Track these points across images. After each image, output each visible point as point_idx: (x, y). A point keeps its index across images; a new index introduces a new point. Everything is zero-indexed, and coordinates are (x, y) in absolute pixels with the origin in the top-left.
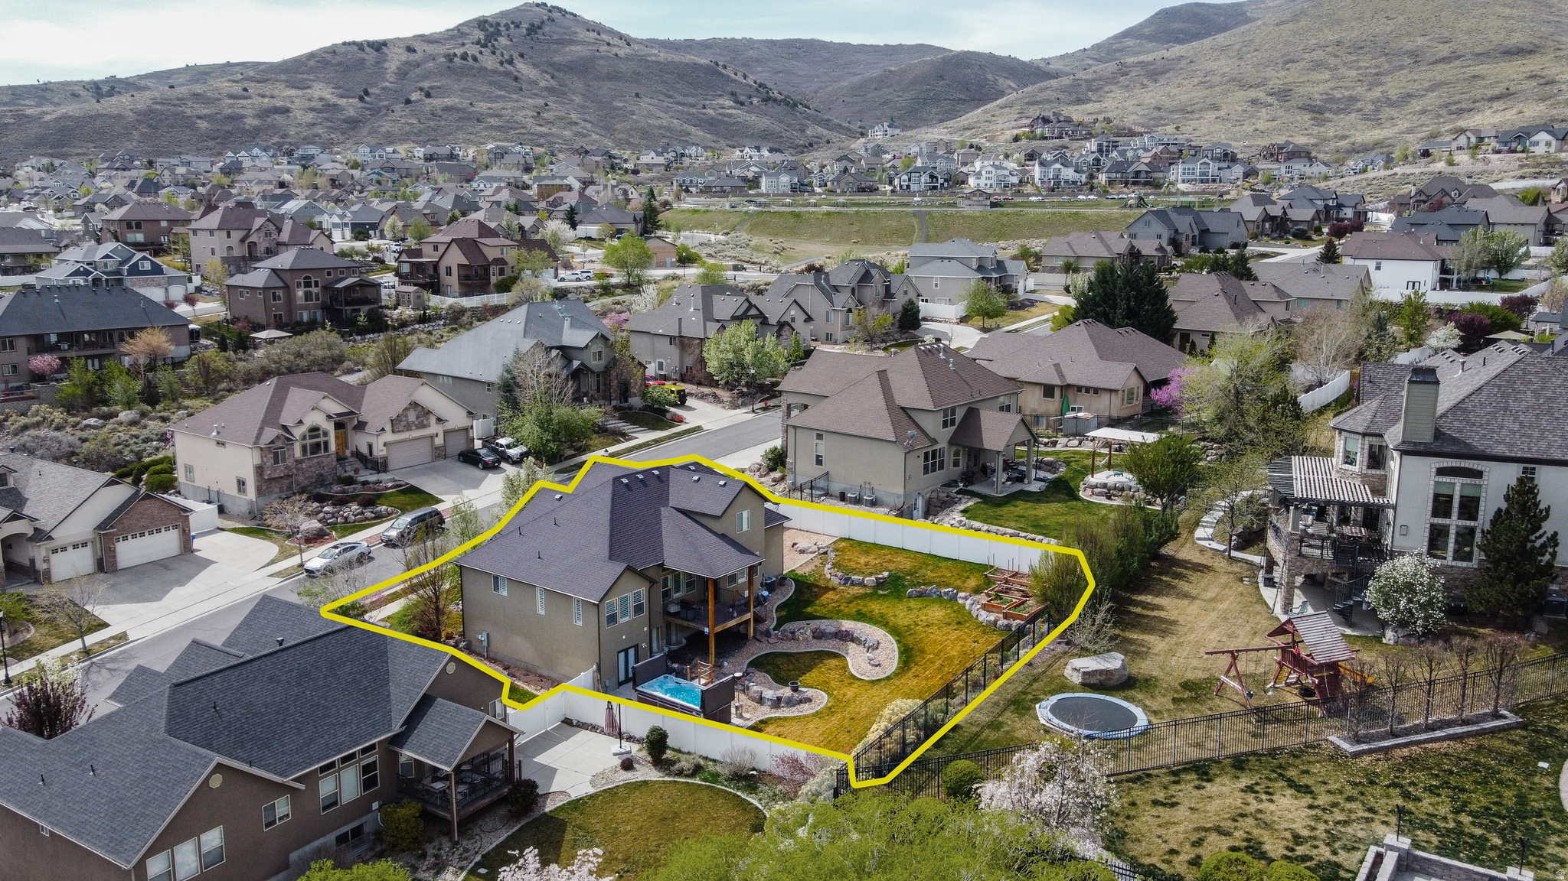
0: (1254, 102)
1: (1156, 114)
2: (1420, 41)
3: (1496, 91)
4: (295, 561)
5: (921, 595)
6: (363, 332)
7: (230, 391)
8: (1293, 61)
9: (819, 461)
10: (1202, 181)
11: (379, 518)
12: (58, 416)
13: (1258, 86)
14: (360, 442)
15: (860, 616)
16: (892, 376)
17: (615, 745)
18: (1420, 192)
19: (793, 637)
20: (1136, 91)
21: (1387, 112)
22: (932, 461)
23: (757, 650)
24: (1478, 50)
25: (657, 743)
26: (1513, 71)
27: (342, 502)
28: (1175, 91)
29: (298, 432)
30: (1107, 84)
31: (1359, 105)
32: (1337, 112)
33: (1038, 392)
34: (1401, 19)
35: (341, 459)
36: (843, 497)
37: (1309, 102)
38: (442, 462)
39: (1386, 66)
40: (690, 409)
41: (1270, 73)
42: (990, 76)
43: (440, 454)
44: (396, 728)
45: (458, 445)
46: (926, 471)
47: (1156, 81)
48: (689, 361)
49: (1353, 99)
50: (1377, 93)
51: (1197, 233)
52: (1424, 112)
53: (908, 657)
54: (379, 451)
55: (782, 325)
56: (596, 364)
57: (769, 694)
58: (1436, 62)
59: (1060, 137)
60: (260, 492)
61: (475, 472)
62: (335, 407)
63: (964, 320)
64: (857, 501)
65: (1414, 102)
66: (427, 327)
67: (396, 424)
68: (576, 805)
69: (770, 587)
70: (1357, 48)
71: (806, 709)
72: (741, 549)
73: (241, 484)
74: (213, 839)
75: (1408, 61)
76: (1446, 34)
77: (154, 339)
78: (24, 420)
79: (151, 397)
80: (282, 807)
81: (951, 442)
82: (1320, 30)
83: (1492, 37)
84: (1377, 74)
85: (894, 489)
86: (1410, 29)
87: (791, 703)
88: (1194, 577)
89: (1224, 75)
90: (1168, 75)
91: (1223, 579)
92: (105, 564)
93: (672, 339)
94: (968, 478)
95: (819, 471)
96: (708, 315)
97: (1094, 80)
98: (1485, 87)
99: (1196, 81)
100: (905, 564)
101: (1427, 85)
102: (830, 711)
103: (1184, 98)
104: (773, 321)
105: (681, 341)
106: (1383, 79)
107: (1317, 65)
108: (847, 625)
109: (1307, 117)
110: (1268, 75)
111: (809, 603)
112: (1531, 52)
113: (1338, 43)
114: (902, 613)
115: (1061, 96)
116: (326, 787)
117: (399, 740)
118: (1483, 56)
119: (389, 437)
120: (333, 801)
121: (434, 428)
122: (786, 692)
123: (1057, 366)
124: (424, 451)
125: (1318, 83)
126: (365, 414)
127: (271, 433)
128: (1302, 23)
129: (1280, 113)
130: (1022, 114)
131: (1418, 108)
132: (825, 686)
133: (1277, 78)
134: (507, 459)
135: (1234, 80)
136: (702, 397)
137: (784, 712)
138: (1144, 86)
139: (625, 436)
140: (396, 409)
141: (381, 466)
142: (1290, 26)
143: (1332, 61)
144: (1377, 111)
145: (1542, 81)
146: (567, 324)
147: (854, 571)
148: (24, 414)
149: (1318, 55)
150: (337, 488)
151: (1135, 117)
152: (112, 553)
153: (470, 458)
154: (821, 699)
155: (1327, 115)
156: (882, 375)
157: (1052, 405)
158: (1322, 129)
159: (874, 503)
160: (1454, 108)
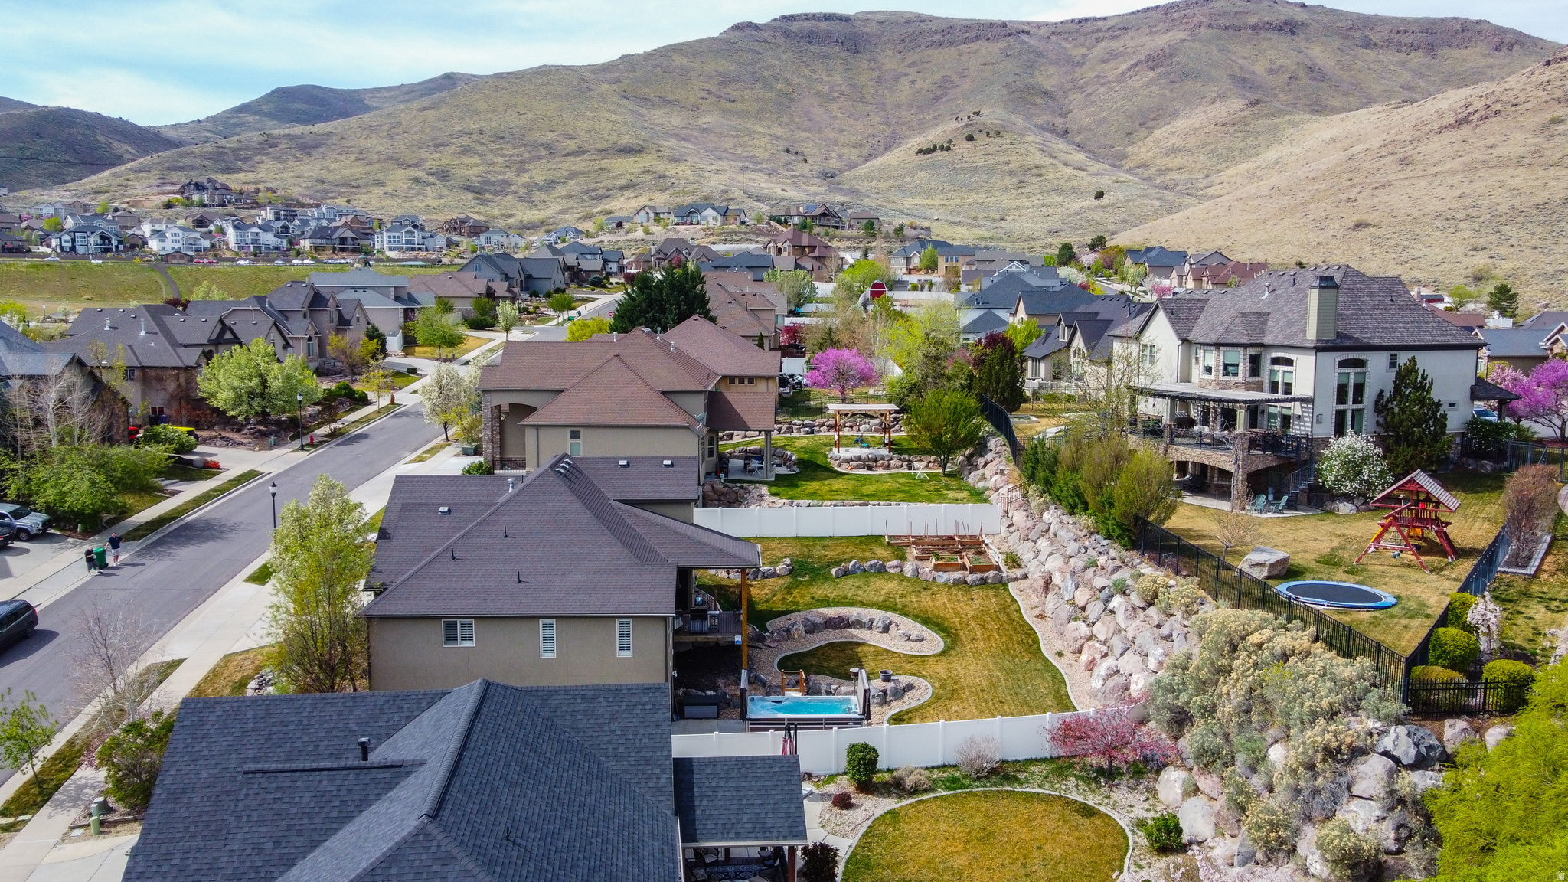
0: (417, 180)
1: (320, 187)
2: (550, 135)
3: (623, 182)
5: (849, 573)
8: (443, 145)
13: (415, 165)
15: (830, 602)
18: (659, 251)
20: (291, 163)
21: (538, 196)
24: (600, 147)
26: (629, 166)
28: (333, 166)
30: (256, 154)
31: (513, 188)
32: (496, 193)
34: (530, 115)
37: (468, 183)
39: (527, 156)
40: (209, 455)
41: (424, 154)
42: (101, 138)
47: (310, 155)
49: (506, 183)
50: (525, 178)
51: (523, 278)
52: (569, 197)
58: (568, 155)
59: (222, 205)
65: (559, 188)
70: (499, 138)
75: (543, 152)
76: (570, 132)
82: (462, 119)
83: (607, 137)
84: (521, 162)
86: (540, 125)
87: (897, 694)
89: (379, 153)
90: (320, 150)
96: (173, 340)
97: (241, 149)
98: (613, 178)
99: (353, 158)
100: (788, 549)
101: (565, 174)
103: (346, 173)
106: (527, 166)
107: (466, 151)
109: (471, 196)
110: (423, 156)
112: (640, 151)
113: (481, 132)
115: (206, 163)
118: (603, 152)
125: (472, 166)
128: (443, 111)
129: (445, 192)
130: (164, 181)
131: (564, 193)
133: (435, 160)
135: (391, 158)
136: (209, 441)
138: (298, 159)
142: (432, 112)
143: (480, 148)
144: (529, 194)
145: (655, 175)
149: (465, 141)
151: (300, 189)
155: (487, 196)
158: (487, 208)
160: (593, 194)
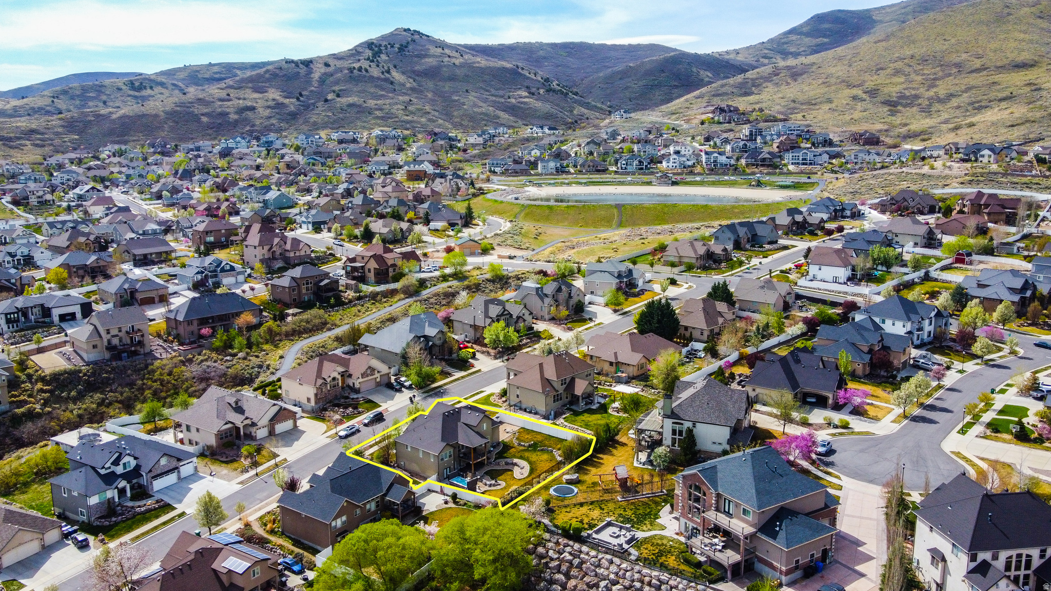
0: (854, 98)
1: (792, 105)
2: (964, 56)
3: (1004, 94)
4: (334, 431)
5: (542, 450)
6: (333, 307)
7: (280, 340)
8: (882, 69)
9: (518, 396)
10: (803, 164)
11: (360, 413)
12: (214, 355)
13: (859, 86)
14: (350, 382)
15: (521, 458)
16: (544, 366)
17: (443, 497)
18: (892, 199)
19: (498, 464)
20: (783, 87)
21: (937, 106)
22: (557, 398)
23: (487, 469)
24: (999, 64)
25: (454, 497)
26: (1018, 79)
27: (346, 407)
28: (806, 88)
29: (329, 380)
30: (765, 81)
31: (920, 101)
32: (905, 106)
33: (608, 364)
34: (953, 41)
35: (343, 388)
36: (525, 410)
37: (888, 98)
38: (379, 388)
39: (941, 74)
40: (477, 359)
41: (867, 77)
42: (694, 70)
43: (379, 384)
44: (384, 492)
45: (385, 380)
46: (554, 401)
47: (795, 80)
48: (478, 335)
49: (917, 97)
50: (931, 93)
51: (750, 236)
52: (958, 107)
53: (532, 471)
54: (357, 386)
55: (518, 318)
56: (438, 342)
57: (488, 483)
58: (972, 72)
59: (729, 122)
60: (316, 403)
61: (392, 392)
62: (341, 369)
63: (607, 305)
64: (530, 412)
65: (954, 100)
66: (361, 302)
67: (364, 375)
68: (432, 513)
69: (494, 447)
70: (924, 61)
71: (499, 487)
72: (482, 436)
73: (309, 400)
74: (344, 518)
75: (954, 70)
76: (981, 52)
77: (247, 318)
78: (201, 358)
79: (250, 345)
80: (358, 511)
81: (565, 390)
82: (902, 47)
83: (1009, 55)
84: (934, 79)
85: (542, 409)
86: (958, 48)
87: (494, 485)
88: (619, 447)
89: (838, 78)
90: (804, 76)
91: (629, 449)
92: (272, 433)
93: (471, 326)
94: (571, 403)
95: (518, 400)
96: (487, 315)
97: (757, 79)
98: (999, 91)
99: (821, 81)
100: (539, 438)
101: (963, 88)
102: (505, 488)
103: (812, 93)
104: (514, 317)
105: (475, 327)
106: (937, 83)
107: (897, 72)
108: (515, 460)
109: (886, 109)
110: (866, 79)
111: (506, 452)
112: (1032, 66)
113: (912, 57)
114: (534, 457)
115: (734, 90)
116: (368, 506)
117: (385, 495)
118: (1001, 69)
119: (361, 380)
120: (369, 510)
121: (377, 375)
122: (493, 482)
123: (616, 354)
124: (373, 385)
125: (896, 84)
126: (351, 371)
127: (320, 382)
128: (891, 42)
129: (870, 106)
130: (709, 103)
131: (956, 104)
132: (505, 480)
133: (871, 81)
134: (405, 387)
135: (843, 81)
136: (483, 352)
137: (492, 488)
138: (788, 84)
139: (450, 375)
140: (363, 370)
141: (357, 391)
142: (884, 44)
143: (907, 69)
144: (930, 105)
145: (1033, 88)
146: (427, 324)
147: (522, 441)
148: (199, 354)
149: (899, 65)
150: (342, 400)
151: (779, 107)
152: (274, 429)
153: (390, 386)
154: (503, 484)
155: (899, 108)
156: (541, 365)
157: (613, 369)
158: (894, 118)
159: (536, 413)
160: (977, 105)
